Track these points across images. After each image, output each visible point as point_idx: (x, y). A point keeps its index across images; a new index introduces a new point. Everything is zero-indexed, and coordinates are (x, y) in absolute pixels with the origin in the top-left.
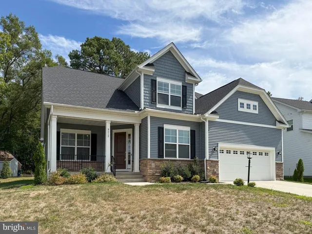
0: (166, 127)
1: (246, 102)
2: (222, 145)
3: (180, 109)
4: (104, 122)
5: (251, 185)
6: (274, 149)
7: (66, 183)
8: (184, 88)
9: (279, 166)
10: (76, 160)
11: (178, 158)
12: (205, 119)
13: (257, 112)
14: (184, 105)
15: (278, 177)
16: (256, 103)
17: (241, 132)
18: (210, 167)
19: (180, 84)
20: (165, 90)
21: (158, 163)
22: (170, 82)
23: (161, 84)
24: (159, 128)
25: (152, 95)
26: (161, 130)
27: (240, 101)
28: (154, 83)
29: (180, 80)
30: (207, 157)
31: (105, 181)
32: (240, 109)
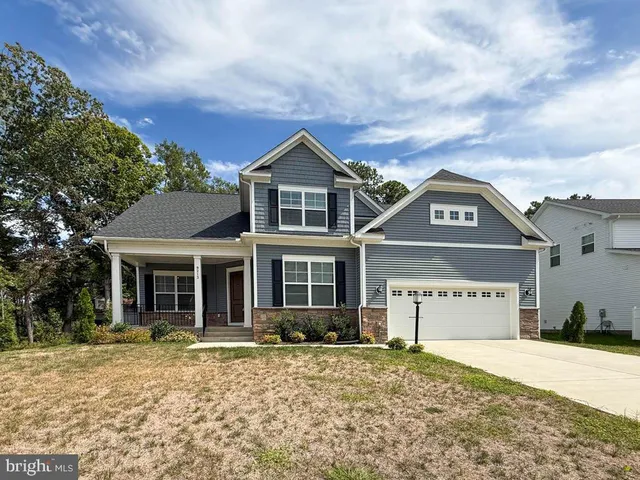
0: (286, 258)
1: (447, 209)
2: (392, 283)
3: (325, 230)
4: (191, 259)
5: (416, 350)
6: (517, 285)
7: (118, 342)
8: (332, 198)
9: (527, 315)
10: (177, 310)
11: (310, 306)
12: (360, 242)
13: (474, 223)
14: (333, 224)
15: (525, 333)
16: (474, 210)
17: (437, 261)
18: (369, 318)
19: (325, 191)
20: (295, 203)
21: (272, 315)
22: (303, 190)
23: (285, 194)
24: (274, 261)
25: (270, 213)
26: (277, 265)
27: (434, 207)
28: (273, 194)
29: (323, 186)
30: (364, 303)
31: (173, 341)
32: (434, 221)
